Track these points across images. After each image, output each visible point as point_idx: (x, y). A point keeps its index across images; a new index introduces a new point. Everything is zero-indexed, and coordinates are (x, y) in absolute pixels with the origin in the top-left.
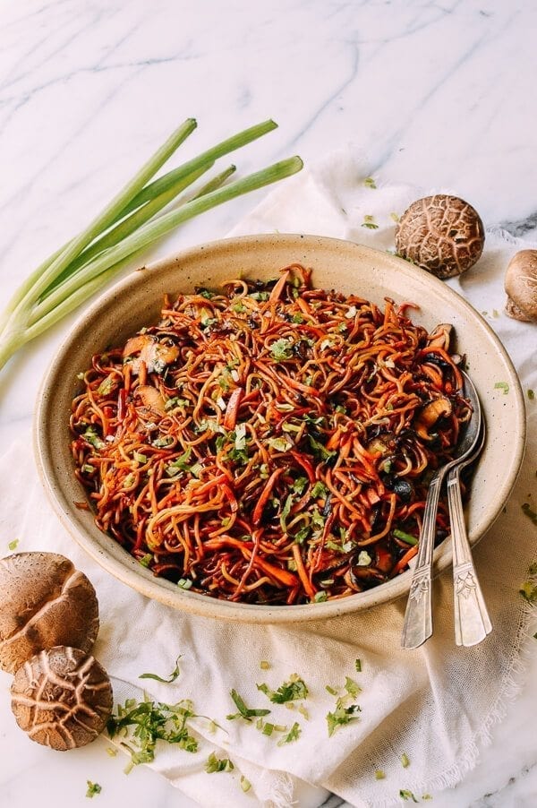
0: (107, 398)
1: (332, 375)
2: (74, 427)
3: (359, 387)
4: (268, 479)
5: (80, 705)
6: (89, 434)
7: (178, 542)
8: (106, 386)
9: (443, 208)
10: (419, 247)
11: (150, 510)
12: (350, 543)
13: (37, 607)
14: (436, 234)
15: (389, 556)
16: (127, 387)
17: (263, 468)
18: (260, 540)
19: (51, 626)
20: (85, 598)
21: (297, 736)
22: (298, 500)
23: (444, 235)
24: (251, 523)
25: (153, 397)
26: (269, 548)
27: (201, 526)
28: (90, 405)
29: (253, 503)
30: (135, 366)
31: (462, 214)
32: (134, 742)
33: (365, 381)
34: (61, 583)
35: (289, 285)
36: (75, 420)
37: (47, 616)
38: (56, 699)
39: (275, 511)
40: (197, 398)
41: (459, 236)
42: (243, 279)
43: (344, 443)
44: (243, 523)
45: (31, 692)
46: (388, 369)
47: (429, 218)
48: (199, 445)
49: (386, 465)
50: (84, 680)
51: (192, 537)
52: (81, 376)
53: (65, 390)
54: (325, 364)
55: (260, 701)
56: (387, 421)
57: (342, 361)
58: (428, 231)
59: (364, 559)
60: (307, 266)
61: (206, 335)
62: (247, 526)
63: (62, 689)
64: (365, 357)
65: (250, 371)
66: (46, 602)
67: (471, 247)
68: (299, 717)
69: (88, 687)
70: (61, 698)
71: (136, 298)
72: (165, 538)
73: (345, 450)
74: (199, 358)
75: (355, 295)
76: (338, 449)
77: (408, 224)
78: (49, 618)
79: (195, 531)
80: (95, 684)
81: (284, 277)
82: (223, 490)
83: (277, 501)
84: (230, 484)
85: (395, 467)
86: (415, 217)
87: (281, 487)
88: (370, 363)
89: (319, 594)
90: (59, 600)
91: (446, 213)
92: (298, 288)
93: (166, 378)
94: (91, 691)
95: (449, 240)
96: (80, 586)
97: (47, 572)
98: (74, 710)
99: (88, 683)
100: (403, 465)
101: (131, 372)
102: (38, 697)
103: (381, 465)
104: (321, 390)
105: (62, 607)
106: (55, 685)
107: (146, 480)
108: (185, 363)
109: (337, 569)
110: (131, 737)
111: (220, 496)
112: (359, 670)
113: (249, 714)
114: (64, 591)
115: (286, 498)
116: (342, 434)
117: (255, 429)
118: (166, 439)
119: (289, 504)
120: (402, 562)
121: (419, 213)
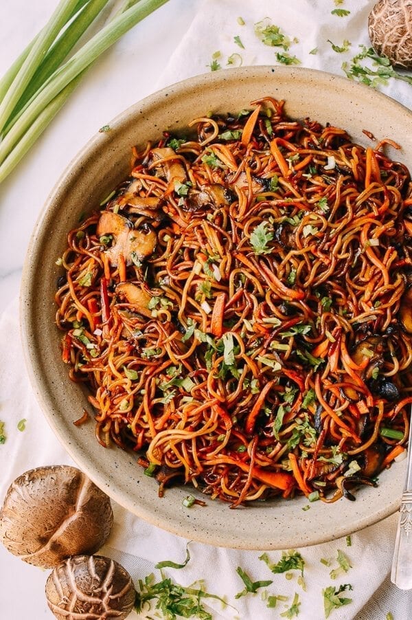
0: (90, 290)
1: (317, 265)
2: (61, 324)
3: (345, 274)
4: (259, 394)
5: (107, 611)
6: (77, 333)
7: (177, 459)
8: (86, 278)
10: (396, 47)
11: (147, 427)
12: (341, 456)
13: (55, 529)
15: (377, 456)
16: (107, 276)
17: (254, 384)
18: (256, 452)
19: (71, 539)
20: (99, 507)
21: (297, 612)
22: (289, 409)
24: (245, 433)
25: (134, 294)
26: (264, 461)
27: (198, 448)
28: (73, 302)
29: (246, 415)
30: (113, 255)
32: (157, 614)
33: (349, 267)
34: (74, 502)
35: (262, 116)
36: (61, 317)
37: (67, 533)
38: (87, 611)
39: (267, 420)
40: (180, 296)
42: (215, 117)
43: (332, 353)
44: (238, 436)
45: (64, 606)
46: (372, 248)
48: (189, 357)
49: (374, 371)
50: (108, 593)
51: (190, 455)
52: (59, 262)
53: (46, 284)
54: (309, 253)
55: (262, 572)
56: (375, 318)
57: (326, 248)
58: (406, 32)
59: (354, 467)
60: (280, 98)
61: (181, 207)
62: (241, 438)
63: (91, 604)
64: (349, 237)
65: (233, 267)
66: (63, 522)
68: (298, 588)
69: (112, 597)
70: (91, 610)
71: (102, 160)
72: (164, 455)
73: (333, 360)
74: (178, 243)
75: (332, 124)
76: (326, 358)
77: (383, 19)
78: (68, 533)
79: (193, 450)
80: (118, 592)
81: (257, 109)
82: (216, 412)
83: (268, 412)
84: (222, 405)
85: (385, 369)
86: (392, 13)
87: (273, 399)
88: (355, 244)
89: (315, 495)
90: (75, 517)
92: (270, 119)
93: (148, 272)
94: (116, 599)
96: (92, 498)
98: (103, 616)
99: (112, 594)
100: (391, 365)
101: (110, 263)
102: (71, 608)
103: (370, 371)
104: (306, 284)
105: (78, 523)
106: (84, 602)
107: (140, 398)
108: (164, 249)
109: (329, 473)
110: (154, 610)
111: (214, 416)
112: (350, 544)
113: (254, 587)
114: (78, 508)
115: (277, 407)
116: (330, 343)
117: (243, 339)
118: (155, 350)
119: (281, 413)
120: (389, 458)
121: (396, 10)
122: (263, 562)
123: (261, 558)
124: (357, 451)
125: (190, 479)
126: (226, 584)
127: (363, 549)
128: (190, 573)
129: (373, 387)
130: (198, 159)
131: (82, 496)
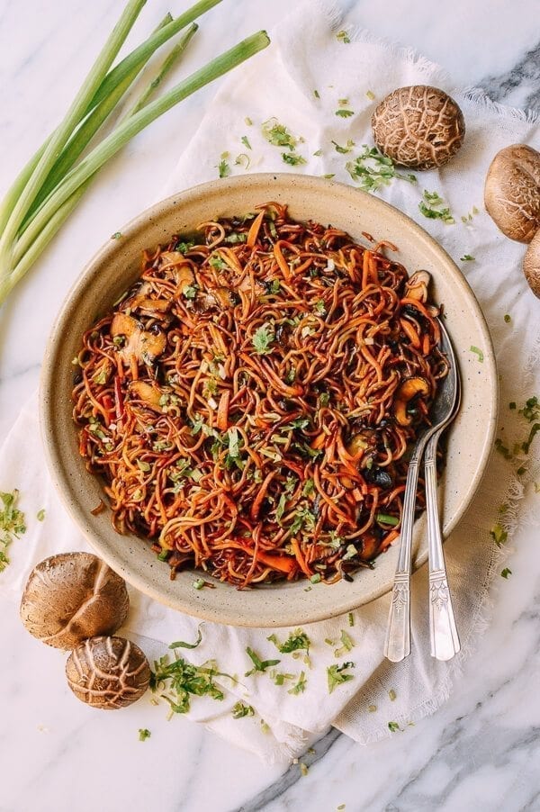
0: (104, 387)
1: (315, 363)
2: (78, 420)
3: (341, 372)
4: (262, 483)
5: (124, 688)
6: (93, 427)
7: (187, 544)
8: (101, 376)
9: (420, 110)
10: (397, 148)
11: (159, 515)
12: (338, 540)
13: (74, 611)
14: (413, 138)
15: (374, 540)
16: (121, 374)
17: (257, 474)
18: (260, 537)
19: (90, 621)
20: (116, 592)
21: (303, 688)
22: (290, 497)
23: (422, 139)
24: (250, 520)
25: (146, 391)
26: (266, 545)
27: (206, 533)
28: (89, 399)
29: (251, 502)
30: (126, 355)
31: (442, 116)
32: (171, 693)
33: (345, 365)
34: (92, 586)
35: (267, 219)
36: (78, 413)
37: (86, 615)
38: (105, 688)
39: (270, 507)
40: (189, 393)
41: (437, 140)
42: (221, 221)
43: (329, 445)
44: (243, 522)
45: (83, 684)
46: (367, 346)
47: (406, 122)
48: (198, 450)
49: (368, 461)
50: (125, 670)
51: (199, 540)
52: (75, 361)
53: (63, 382)
54: (307, 352)
55: (271, 652)
56: (369, 412)
57: (323, 348)
58: (405, 135)
59: (352, 550)
60: (283, 203)
61: (189, 309)
62: (246, 524)
63: (109, 681)
64: (345, 338)
65: (237, 366)
66: (81, 605)
67: (450, 148)
68: (303, 666)
69: (129, 675)
70: (109, 687)
71: (115, 265)
72: (175, 541)
73: (330, 451)
74: (186, 343)
75: (334, 225)
76: (324, 449)
77: (384, 122)
79: (202, 536)
80: (135, 670)
81: (262, 213)
82: (222, 500)
83: (271, 500)
84: (228, 494)
85: (378, 459)
86: (392, 116)
87: (275, 487)
88: (351, 343)
89: (316, 577)
90: (93, 600)
91: (424, 117)
92: (275, 222)
93: (159, 371)
94: (132, 677)
95: (427, 144)
96: (109, 582)
98: (120, 693)
99: (129, 672)
100: (384, 456)
101: (123, 363)
102: (90, 686)
103: (364, 461)
104: (305, 382)
105: (96, 605)
106: (102, 679)
107: (152, 488)
108: (173, 349)
109: (329, 557)
110: (169, 690)
111: (220, 505)
112: (352, 625)
113: (263, 666)
114: (96, 591)
115: (280, 496)
116: (327, 436)
117: (247, 433)
118: (166, 443)
119: (283, 501)
120: (385, 543)
121: (396, 114)
122: (272, 642)
123: (269, 639)
124: (354, 535)
125: (200, 564)
126: (236, 663)
127: (365, 629)
128: (202, 653)
129: (368, 476)
130: (205, 262)
131: (99, 581)
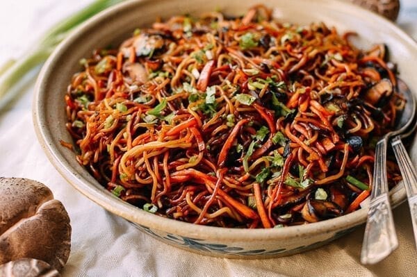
0: (103, 75)
1: (290, 59)
2: (72, 94)
3: (314, 70)
4: (234, 127)
6: (83, 98)
7: (148, 175)
8: (103, 65)
11: (124, 150)
12: (307, 181)
15: (343, 196)
16: (119, 67)
17: (230, 117)
18: (224, 176)
19: (22, 240)
22: (260, 146)
24: (216, 163)
25: (139, 72)
26: (231, 183)
27: (169, 162)
28: (87, 78)
29: (218, 147)
30: (127, 52)
33: (318, 65)
34: (37, 203)
36: (73, 89)
39: (239, 155)
40: (175, 71)
43: (302, 102)
44: (208, 161)
46: (337, 59)
49: (339, 121)
51: (161, 171)
52: (83, 61)
56: (339, 91)
59: (321, 194)
60: (269, 7)
62: (212, 165)
65: (222, 53)
66: (20, 219)
72: (136, 170)
73: (303, 107)
74: (180, 48)
76: (297, 107)
78: (22, 235)
79: (164, 164)
82: (192, 133)
83: (240, 147)
85: (348, 124)
88: (322, 55)
90: (33, 218)
97: (25, 192)
100: (354, 125)
101: (123, 56)
103: (335, 121)
105: (35, 225)
107: (124, 124)
109: (295, 204)
111: (189, 137)
114: (39, 210)
115: (249, 144)
116: (300, 95)
118: (147, 98)
120: (354, 203)
124: (325, 180)
